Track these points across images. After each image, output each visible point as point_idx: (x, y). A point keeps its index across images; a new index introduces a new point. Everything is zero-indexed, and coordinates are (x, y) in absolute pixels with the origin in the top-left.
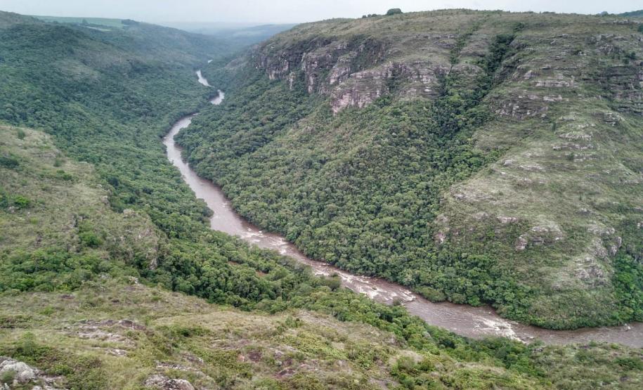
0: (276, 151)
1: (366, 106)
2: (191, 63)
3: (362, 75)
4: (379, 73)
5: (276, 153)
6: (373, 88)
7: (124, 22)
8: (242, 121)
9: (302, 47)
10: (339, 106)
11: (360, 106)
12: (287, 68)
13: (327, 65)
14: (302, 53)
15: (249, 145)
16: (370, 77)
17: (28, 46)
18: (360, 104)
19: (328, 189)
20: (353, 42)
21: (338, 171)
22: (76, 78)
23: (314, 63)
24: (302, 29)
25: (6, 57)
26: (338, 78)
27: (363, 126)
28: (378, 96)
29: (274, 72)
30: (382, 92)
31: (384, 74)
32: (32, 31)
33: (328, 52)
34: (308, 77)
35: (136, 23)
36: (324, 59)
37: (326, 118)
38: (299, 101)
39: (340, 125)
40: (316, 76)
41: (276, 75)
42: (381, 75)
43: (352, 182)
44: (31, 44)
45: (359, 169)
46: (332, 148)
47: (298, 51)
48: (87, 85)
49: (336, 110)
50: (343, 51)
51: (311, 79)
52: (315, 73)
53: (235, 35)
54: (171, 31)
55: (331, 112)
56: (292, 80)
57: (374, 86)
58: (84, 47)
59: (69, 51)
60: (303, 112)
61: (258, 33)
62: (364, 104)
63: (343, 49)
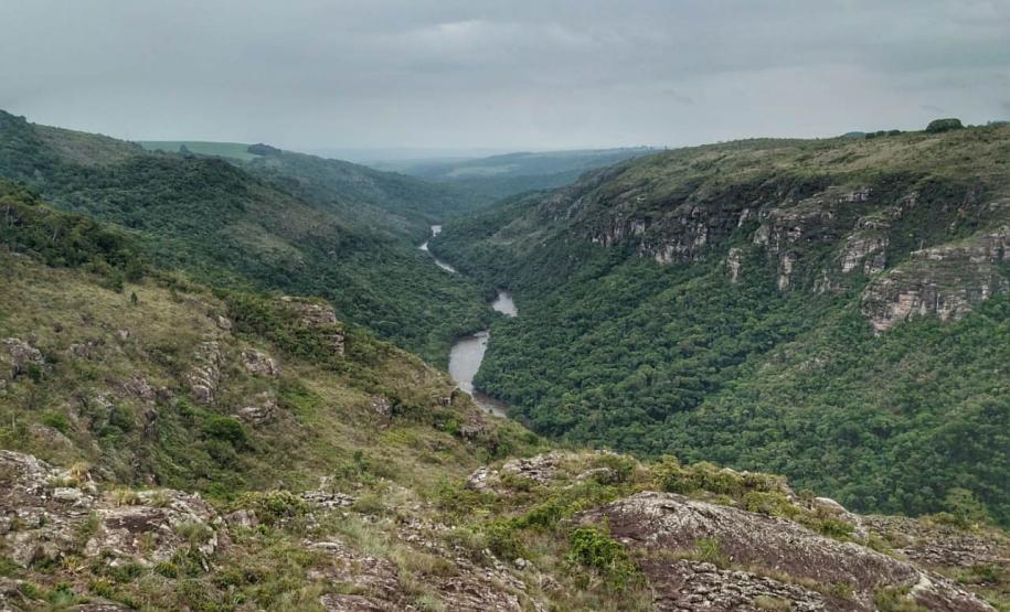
0: (752, 410)
1: (958, 318)
2: (407, 231)
3: (942, 254)
4: (981, 250)
5: (753, 413)
6: (971, 279)
7: (252, 149)
8: (632, 347)
9: (739, 197)
10: (889, 317)
11: (944, 318)
12: (703, 240)
13: (824, 233)
14: (740, 210)
15: (677, 397)
16: (960, 259)
17: (173, 198)
18: (943, 313)
19: (927, 490)
20: (886, 187)
21: (940, 451)
22: (266, 259)
23: (792, 230)
24: (694, 162)
25: (147, 219)
26: (863, 261)
27: (962, 358)
28: (984, 297)
29: (671, 248)
30: (994, 288)
31: (994, 253)
32: (165, 169)
33: (826, 207)
34: (777, 257)
35: (277, 153)
36: (817, 221)
37: (860, 341)
38: (761, 307)
39: (901, 356)
40: (799, 255)
41: (674, 254)
42: (988, 254)
43: (982, 475)
44: (175, 194)
45: (996, 447)
46: (894, 404)
47: (730, 206)
48: (287, 272)
49: (880, 326)
50: (862, 207)
51: (787, 262)
52: (797, 249)
53: (455, 174)
54: (344, 167)
55: (870, 328)
56: (736, 264)
57: (973, 275)
58: (257, 199)
59: (238, 207)
60: (783, 330)
61: (503, 170)
62: (952, 315)
63: (860, 202)
